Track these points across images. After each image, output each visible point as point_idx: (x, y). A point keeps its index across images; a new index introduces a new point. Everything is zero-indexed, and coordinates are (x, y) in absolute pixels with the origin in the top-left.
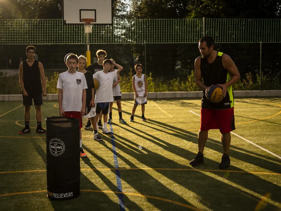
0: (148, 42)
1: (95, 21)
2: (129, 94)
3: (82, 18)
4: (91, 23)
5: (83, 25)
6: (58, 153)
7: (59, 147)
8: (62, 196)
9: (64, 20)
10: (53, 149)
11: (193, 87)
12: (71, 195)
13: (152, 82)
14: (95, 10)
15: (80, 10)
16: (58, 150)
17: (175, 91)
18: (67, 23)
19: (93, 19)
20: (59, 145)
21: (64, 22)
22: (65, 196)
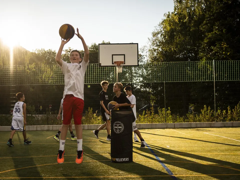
0: (167, 81)
1: (125, 64)
2: (151, 124)
3: (114, 61)
4: (121, 65)
5: (115, 66)
6: (119, 131)
7: (120, 127)
8: (122, 160)
9: (100, 63)
10: (116, 129)
11: (206, 119)
12: (128, 160)
13: (171, 115)
14: (124, 55)
15: (113, 55)
16: (120, 129)
17: (190, 122)
18: (102, 65)
19: (123, 62)
20: (120, 126)
21: (100, 64)
22: (124, 160)
